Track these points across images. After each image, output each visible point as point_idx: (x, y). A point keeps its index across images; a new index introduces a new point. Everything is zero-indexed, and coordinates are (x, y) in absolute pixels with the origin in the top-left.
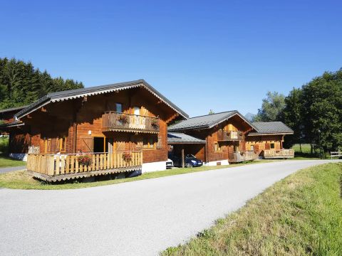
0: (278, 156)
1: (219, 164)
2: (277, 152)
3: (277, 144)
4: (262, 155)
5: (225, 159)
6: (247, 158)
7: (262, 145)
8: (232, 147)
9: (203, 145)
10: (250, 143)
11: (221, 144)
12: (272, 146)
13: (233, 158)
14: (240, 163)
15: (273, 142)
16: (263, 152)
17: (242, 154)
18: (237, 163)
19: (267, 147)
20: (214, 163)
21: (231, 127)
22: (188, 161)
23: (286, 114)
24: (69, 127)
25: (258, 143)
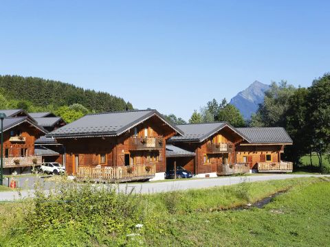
0: (274, 169)
1: (207, 176)
2: (273, 165)
3: (274, 155)
4: (255, 169)
5: (213, 171)
6: (237, 171)
7: (256, 156)
8: (221, 158)
9: (193, 157)
10: (242, 153)
11: (210, 156)
12: (269, 158)
13: (222, 171)
14: (228, 175)
15: (269, 153)
16: (257, 164)
17: (231, 167)
18: (226, 176)
19: (263, 159)
20: (203, 175)
21: (220, 138)
22: (179, 173)
23: (288, 118)
24: (113, 148)
25: (251, 154)
